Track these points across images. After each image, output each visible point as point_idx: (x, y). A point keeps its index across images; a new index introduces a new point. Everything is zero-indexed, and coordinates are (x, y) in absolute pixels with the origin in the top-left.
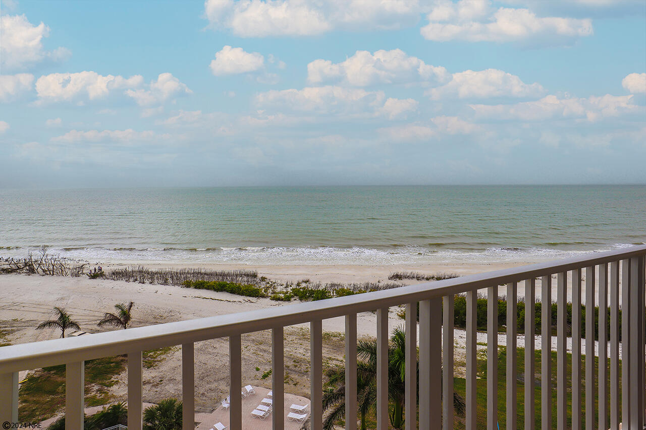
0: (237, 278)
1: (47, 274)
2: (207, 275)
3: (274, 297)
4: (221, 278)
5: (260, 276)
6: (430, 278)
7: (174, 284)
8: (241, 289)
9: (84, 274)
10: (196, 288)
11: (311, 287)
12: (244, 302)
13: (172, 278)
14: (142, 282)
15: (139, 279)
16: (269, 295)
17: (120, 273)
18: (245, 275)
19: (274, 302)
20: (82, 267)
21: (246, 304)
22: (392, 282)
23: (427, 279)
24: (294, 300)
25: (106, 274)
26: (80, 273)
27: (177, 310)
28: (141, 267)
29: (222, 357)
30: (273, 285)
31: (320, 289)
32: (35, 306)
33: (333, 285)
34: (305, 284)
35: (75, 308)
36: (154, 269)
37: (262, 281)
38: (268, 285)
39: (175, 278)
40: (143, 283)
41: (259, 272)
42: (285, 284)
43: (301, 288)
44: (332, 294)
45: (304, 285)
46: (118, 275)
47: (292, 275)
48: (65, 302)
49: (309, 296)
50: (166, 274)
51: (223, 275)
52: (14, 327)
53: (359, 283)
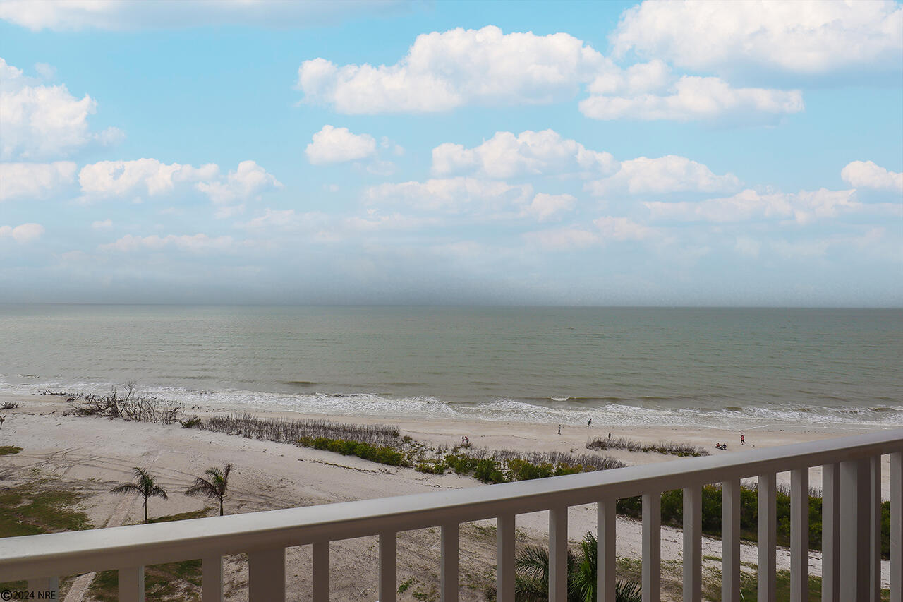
0: (371, 436)
1: (133, 419)
2: (332, 430)
3: (421, 467)
4: (349, 435)
5: (403, 434)
6: (649, 449)
7: (289, 441)
8: (375, 453)
9: (176, 420)
10: (316, 448)
11: (473, 454)
12: (380, 472)
13: (286, 431)
14: (248, 435)
15: (243, 432)
16: (415, 463)
17: (221, 422)
18: (382, 432)
19: (420, 475)
20: (174, 411)
21: (383, 475)
22: (592, 453)
23: (645, 450)
24: (449, 473)
25: (204, 422)
26: (171, 419)
27: (290, 479)
28: (247, 415)
29: (346, 553)
30: (420, 450)
31: (486, 458)
32: (116, 462)
33: (504, 453)
34: (465, 449)
35: (163, 468)
36: (263, 418)
37: (406, 442)
38: (413, 449)
39: (289, 432)
40: (249, 437)
41: (402, 429)
42: (436, 448)
43: (458, 456)
44: (502, 467)
45: (463, 451)
46: (219, 424)
47: (447, 435)
48: (151, 458)
49: (470, 469)
50: (278, 426)
51: (353, 431)
52: (90, 489)
53: (542, 452)
